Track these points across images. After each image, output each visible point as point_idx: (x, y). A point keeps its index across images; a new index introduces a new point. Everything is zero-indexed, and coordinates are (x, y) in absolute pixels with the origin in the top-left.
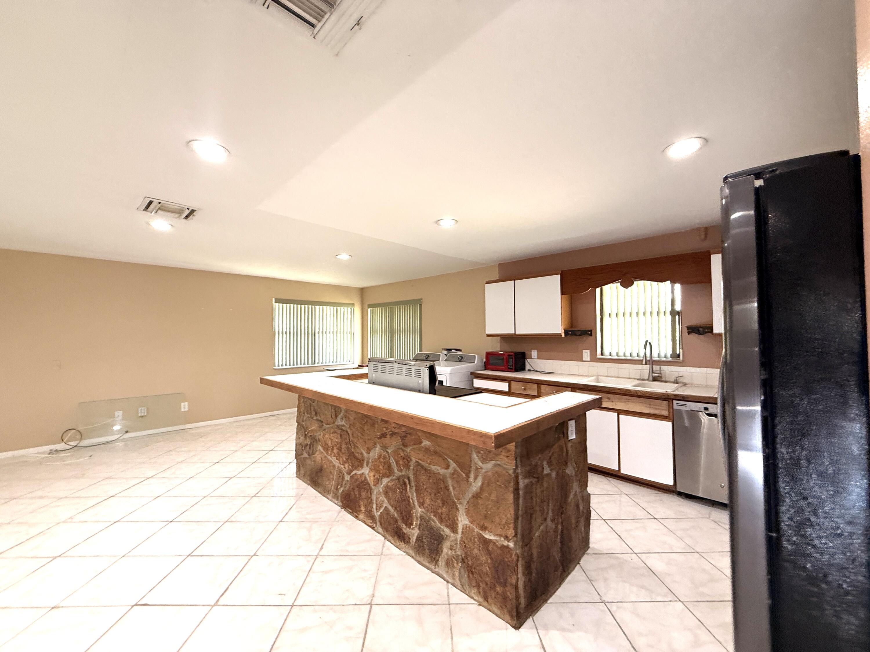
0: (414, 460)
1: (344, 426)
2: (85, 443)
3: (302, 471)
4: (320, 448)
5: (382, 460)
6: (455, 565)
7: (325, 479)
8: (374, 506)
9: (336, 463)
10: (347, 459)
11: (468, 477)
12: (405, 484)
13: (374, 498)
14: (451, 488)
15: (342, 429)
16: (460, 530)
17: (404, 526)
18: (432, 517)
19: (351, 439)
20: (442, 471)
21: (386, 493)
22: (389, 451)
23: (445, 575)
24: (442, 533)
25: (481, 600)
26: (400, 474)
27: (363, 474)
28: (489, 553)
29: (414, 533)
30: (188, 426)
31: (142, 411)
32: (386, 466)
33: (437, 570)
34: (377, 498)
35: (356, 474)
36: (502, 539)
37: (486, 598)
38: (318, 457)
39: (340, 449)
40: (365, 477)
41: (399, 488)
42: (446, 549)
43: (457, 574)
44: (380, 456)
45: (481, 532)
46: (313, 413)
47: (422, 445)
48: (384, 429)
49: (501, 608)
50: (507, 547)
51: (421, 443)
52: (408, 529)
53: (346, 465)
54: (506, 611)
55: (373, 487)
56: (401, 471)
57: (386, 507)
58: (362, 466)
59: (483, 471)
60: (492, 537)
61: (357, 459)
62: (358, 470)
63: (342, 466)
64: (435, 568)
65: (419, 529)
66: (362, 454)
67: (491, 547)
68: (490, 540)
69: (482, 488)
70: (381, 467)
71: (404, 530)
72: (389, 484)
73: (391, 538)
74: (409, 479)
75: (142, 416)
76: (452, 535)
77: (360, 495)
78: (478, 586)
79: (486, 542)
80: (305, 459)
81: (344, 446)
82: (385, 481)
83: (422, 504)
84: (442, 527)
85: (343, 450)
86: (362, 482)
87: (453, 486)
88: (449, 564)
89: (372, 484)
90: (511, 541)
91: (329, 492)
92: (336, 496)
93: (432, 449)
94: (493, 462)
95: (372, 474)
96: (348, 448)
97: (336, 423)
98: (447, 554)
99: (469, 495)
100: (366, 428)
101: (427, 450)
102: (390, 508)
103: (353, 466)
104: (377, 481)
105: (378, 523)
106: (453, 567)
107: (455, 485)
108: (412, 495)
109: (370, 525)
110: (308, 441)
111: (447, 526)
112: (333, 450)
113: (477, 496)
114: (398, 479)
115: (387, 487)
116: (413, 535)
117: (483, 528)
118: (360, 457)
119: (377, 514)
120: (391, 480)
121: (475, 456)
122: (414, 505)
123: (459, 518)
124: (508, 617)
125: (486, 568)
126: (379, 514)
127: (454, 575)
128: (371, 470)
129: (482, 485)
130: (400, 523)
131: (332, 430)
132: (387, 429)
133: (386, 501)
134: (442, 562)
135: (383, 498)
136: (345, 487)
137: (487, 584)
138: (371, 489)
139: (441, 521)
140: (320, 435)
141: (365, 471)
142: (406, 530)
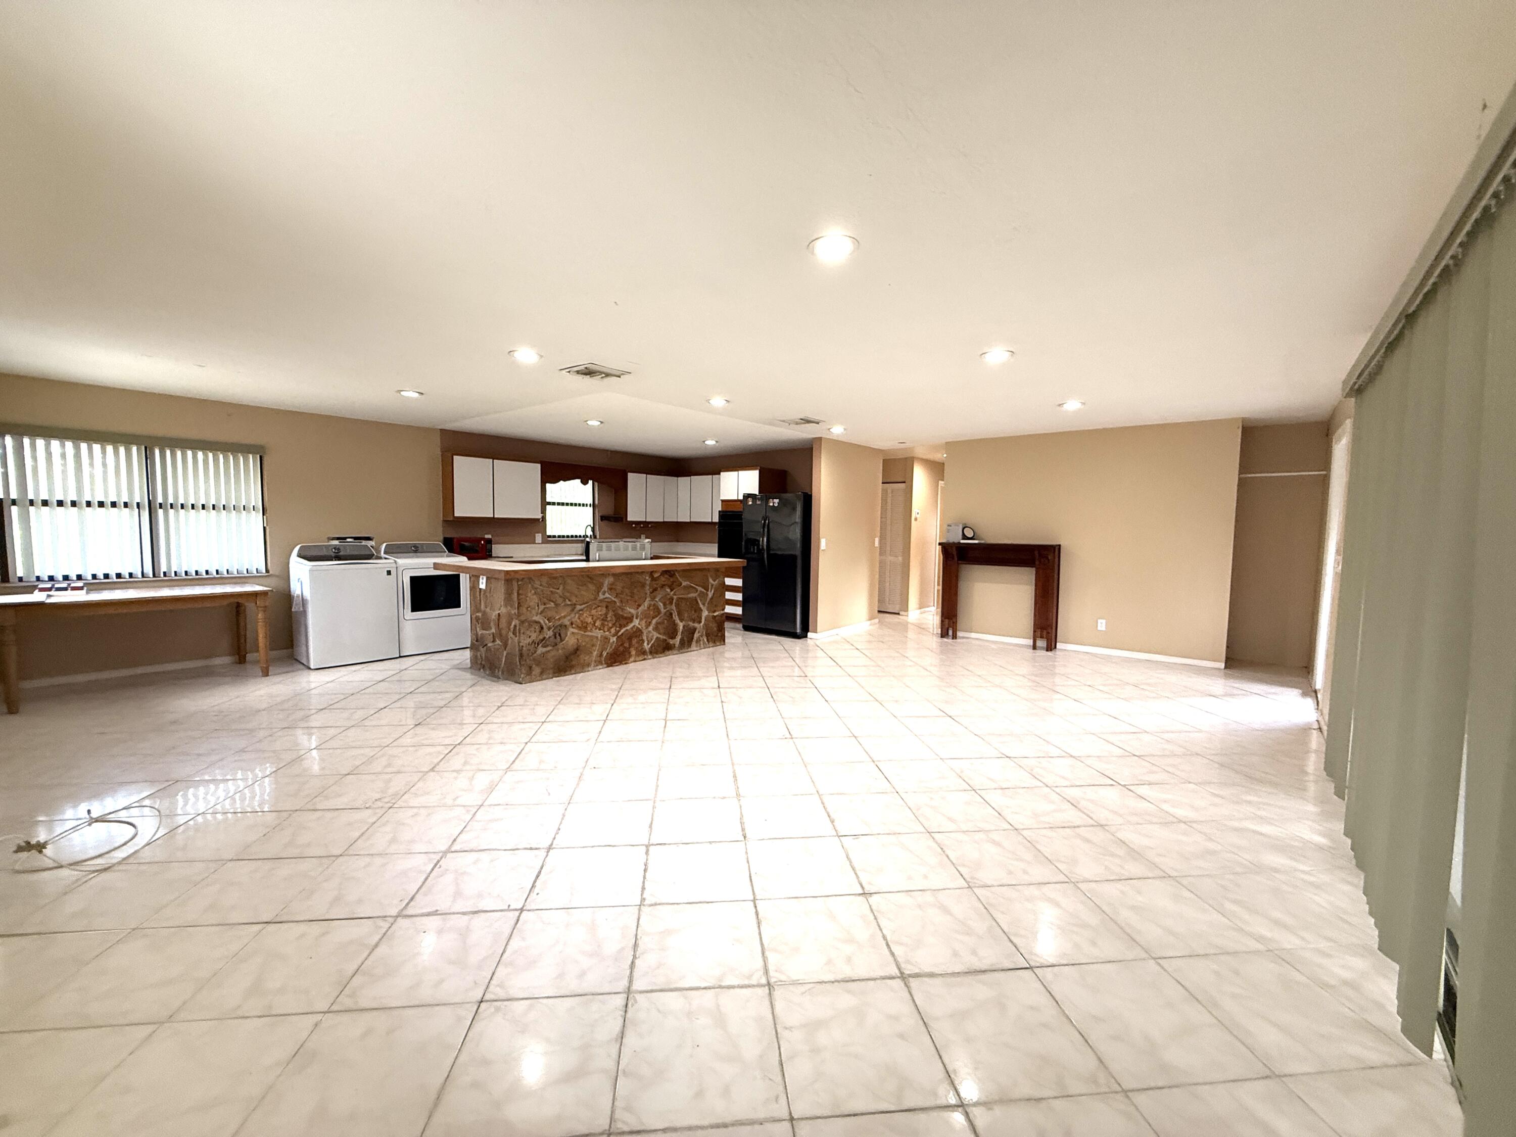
0: (676, 597)
1: (606, 598)
3: (537, 671)
4: (572, 631)
5: (652, 608)
6: (701, 639)
7: (583, 656)
8: (645, 643)
9: (600, 633)
10: (612, 624)
11: (708, 591)
12: (671, 614)
13: (644, 638)
15: (606, 601)
16: (703, 620)
18: (689, 623)
19: (619, 605)
21: (656, 628)
22: (657, 599)
24: (695, 627)
26: (664, 611)
27: (634, 626)
29: (677, 640)
32: (655, 610)
33: (692, 649)
34: (647, 637)
35: (624, 631)
36: (721, 611)
38: (571, 640)
39: (604, 619)
41: (666, 619)
42: (696, 635)
44: (650, 606)
45: (713, 614)
46: (560, 601)
47: (682, 586)
52: (674, 640)
53: (611, 630)
56: (666, 608)
57: (657, 637)
58: (631, 621)
59: (714, 585)
61: (626, 618)
62: (627, 626)
63: (607, 633)
64: (690, 649)
65: (681, 635)
66: (630, 612)
68: (717, 615)
69: (714, 594)
70: (651, 613)
72: (659, 621)
73: (659, 656)
74: (673, 610)
76: (699, 625)
77: (630, 644)
79: (715, 617)
81: (609, 615)
82: (654, 621)
83: (682, 620)
84: (695, 624)
85: (608, 619)
86: (632, 633)
87: (700, 600)
88: (697, 642)
89: (643, 629)
91: (588, 665)
93: (689, 585)
94: (718, 580)
95: (644, 622)
96: (614, 615)
97: (599, 599)
98: (697, 637)
99: (708, 600)
100: (635, 591)
101: (685, 587)
102: (660, 636)
103: (620, 626)
104: (648, 624)
105: (648, 654)
108: (676, 618)
109: (641, 659)
111: (697, 623)
112: (593, 624)
113: (712, 598)
114: (665, 614)
115: (657, 623)
117: (714, 612)
118: (629, 615)
119: (648, 647)
120: (659, 618)
121: (711, 580)
122: (678, 623)
123: (703, 615)
128: (641, 619)
130: (668, 640)
131: (593, 607)
132: (657, 584)
133: (655, 634)
134: (694, 643)
135: (652, 634)
136: (610, 649)
138: (641, 633)
139: (694, 622)
140: (571, 619)
141: (636, 622)
142: (671, 642)
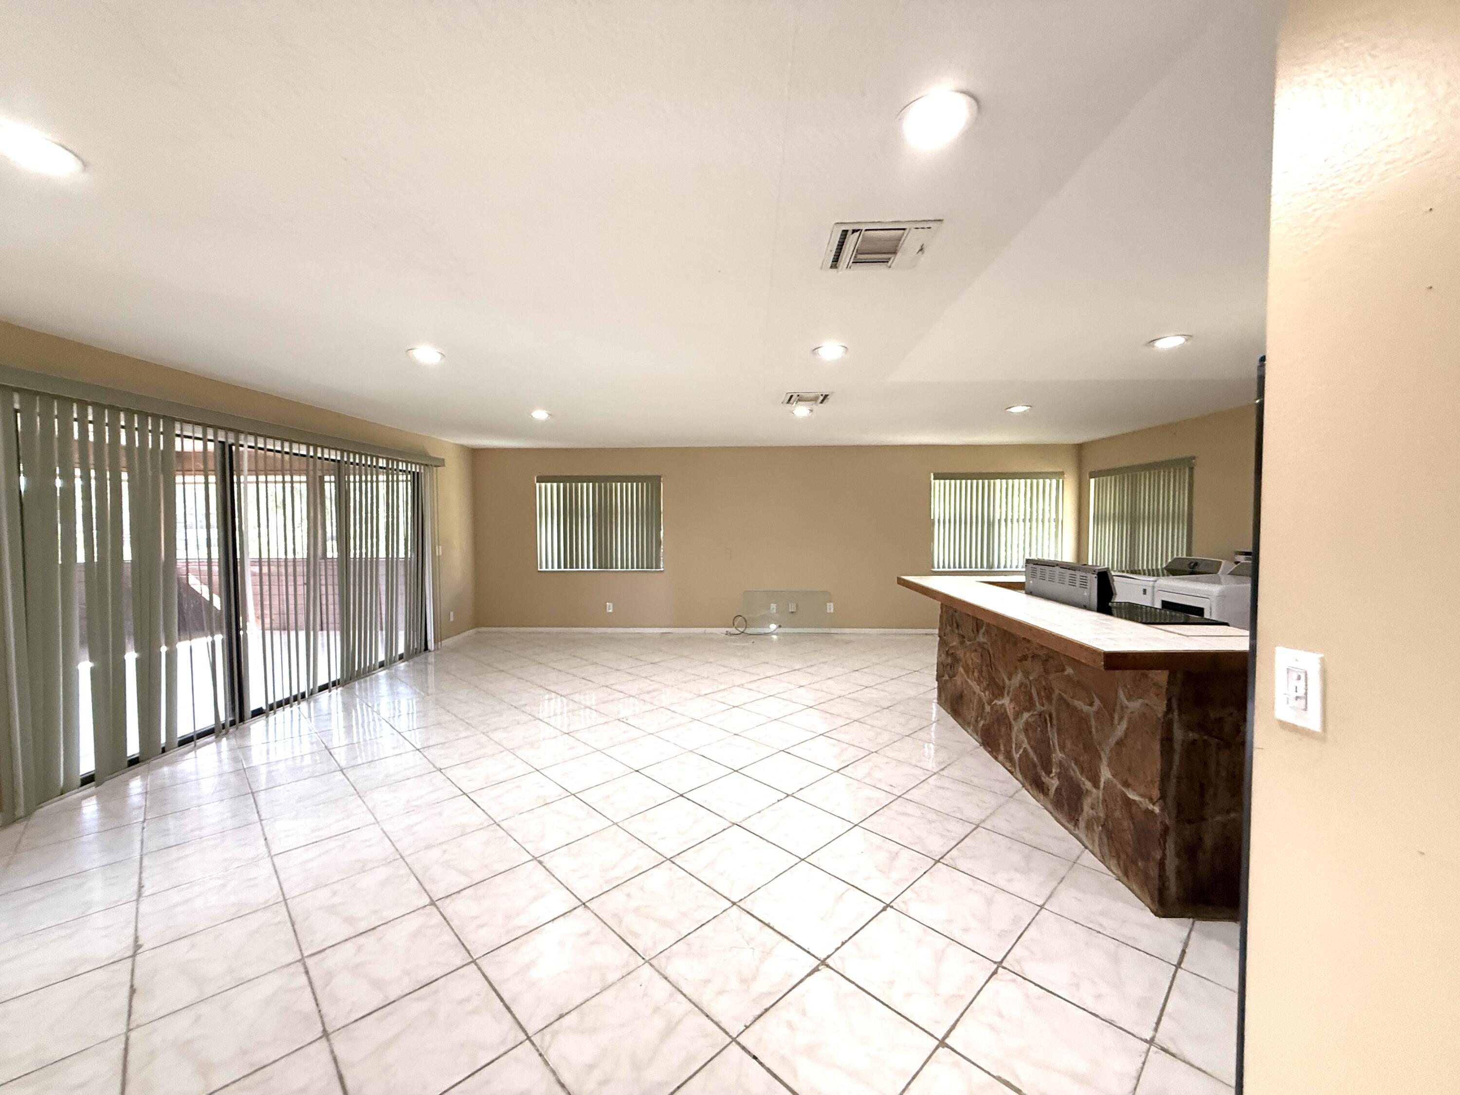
0: (1057, 692)
1: (986, 643)
2: (749, 631)
3: (943, 698)
4: (961, 670)
5: (1022, 689)
6: (1095, 827)
7: (965, 708)
8: (1014, 746)
9: (977, 688)
10: (988, 685)
11: (1112, 717)
12: (1046, 720)
13: (1014, 736)
14: (1094, 730)
15: (984, 648)
16: (1102, 785)
17: (1043, 773)
18: (1073, 765)
19: (993, 660)
20: (1086, 709)
21: (1026, 731)
22: (1031, 678)
23: (1084, 839)
24: (1082, 786)
25: (1120, 874)
26: (1043, 708)
27: (1003, 705)
28: (1132, 817)
29: (1053, 783)
30: (833, 631)
31: (792, 608)
32: (1027, 698)
33: (1076, 832)
34: (1017, 736)
35: (995, 704)
36: (1147, 800)
37: (1126, 874)
38: (958, 680)
39: (980, 672)
40: (1005, 709)
41: (1039, 726)
42: (1086, 808)
43: (1097, 839)
44: (1021, 684)
45: (1123, 789)
46: (955, 625)
47: (1066, 673)
48: (1026, 650)
49: (1141, 887)
50: (1152, 812)
51: (1064, 670)
52: (1047, 778)
53: (987, 693)
54: (1146, 891)
55: (1013, 722)
56: (1043, 705)
57: (1025, 748)
58: (1003, 696)
59: (1129, 711)
60: (1137, 798)
61: (998, 686)
62: (999, 700)
63: (983, 694)
64: (1074, 830)
65: (1059, 779)
66: (1003, 680)
67: (1134, 809)
68: (1134, 800)
69: (1126, 735)
70: (1022, 697)
71: (1043, 778)
72: (1030, 720)
73: (1029, 787)
74: (1051, 716)
75: (792, 612)
76: (1094, 790)
77: (999, 730)
78: (1118, 858)
79: (1129, 803)
80: (946, 681)
81: (984, 668)
82: (1026, 715)
83: (1062, 748)
84: (1083, 779)
85: (984, 674)
86: (1002, 714)
87: (1096, 728)
88: (1089, 827)
89: (1011, 718)
90: (1157, 804)
91: (969, 724)
92: (975, 731)
93: (1076, 679)
94: (1140, 701)
95: (1012, 706)
96: (989, 672)
97: (978, 640)
98: (1088, 815)
99: (1113, 741)
100: (1007, 647)
101: (1069, 679)
102: (1030, 750)
103: (993, 694)
104: (1017, 715)
105: (1018, 769)
106: (1093, 830)
107: (1099, 728)
108: (1053, 736)
109: (1010, 768)
110: (949, 660)
111: (1089, 780)
112: (973, 672)
113: (1120, 743)
114: (1040, 714)
115: (1027, 723)
116: (1053, 784)
117: (1126, 784)
118: (1001, 684)
119: (1016, 756)
120: (1032, 715)
121: (1120, 691)
122: (1055, 750)
123: (1102, 771)
124: (1149, 901)
125: (1128, 836)
126: (1018, 756)
127: (1093, 841)
128: (1011, 700)
129: (1127, 729)
130: (1039, 768)
131: (973, 648)
132: (1028, 650)
133: (1026, 741)
134: (1081, 823)
135: (1022, 737)
136: (985, 720)
137: (1127, 856)
138: (1010, 725)
139: (1082, 772)
140: (960, 653)
141: (1006, 701)
142: (1045, 779)
